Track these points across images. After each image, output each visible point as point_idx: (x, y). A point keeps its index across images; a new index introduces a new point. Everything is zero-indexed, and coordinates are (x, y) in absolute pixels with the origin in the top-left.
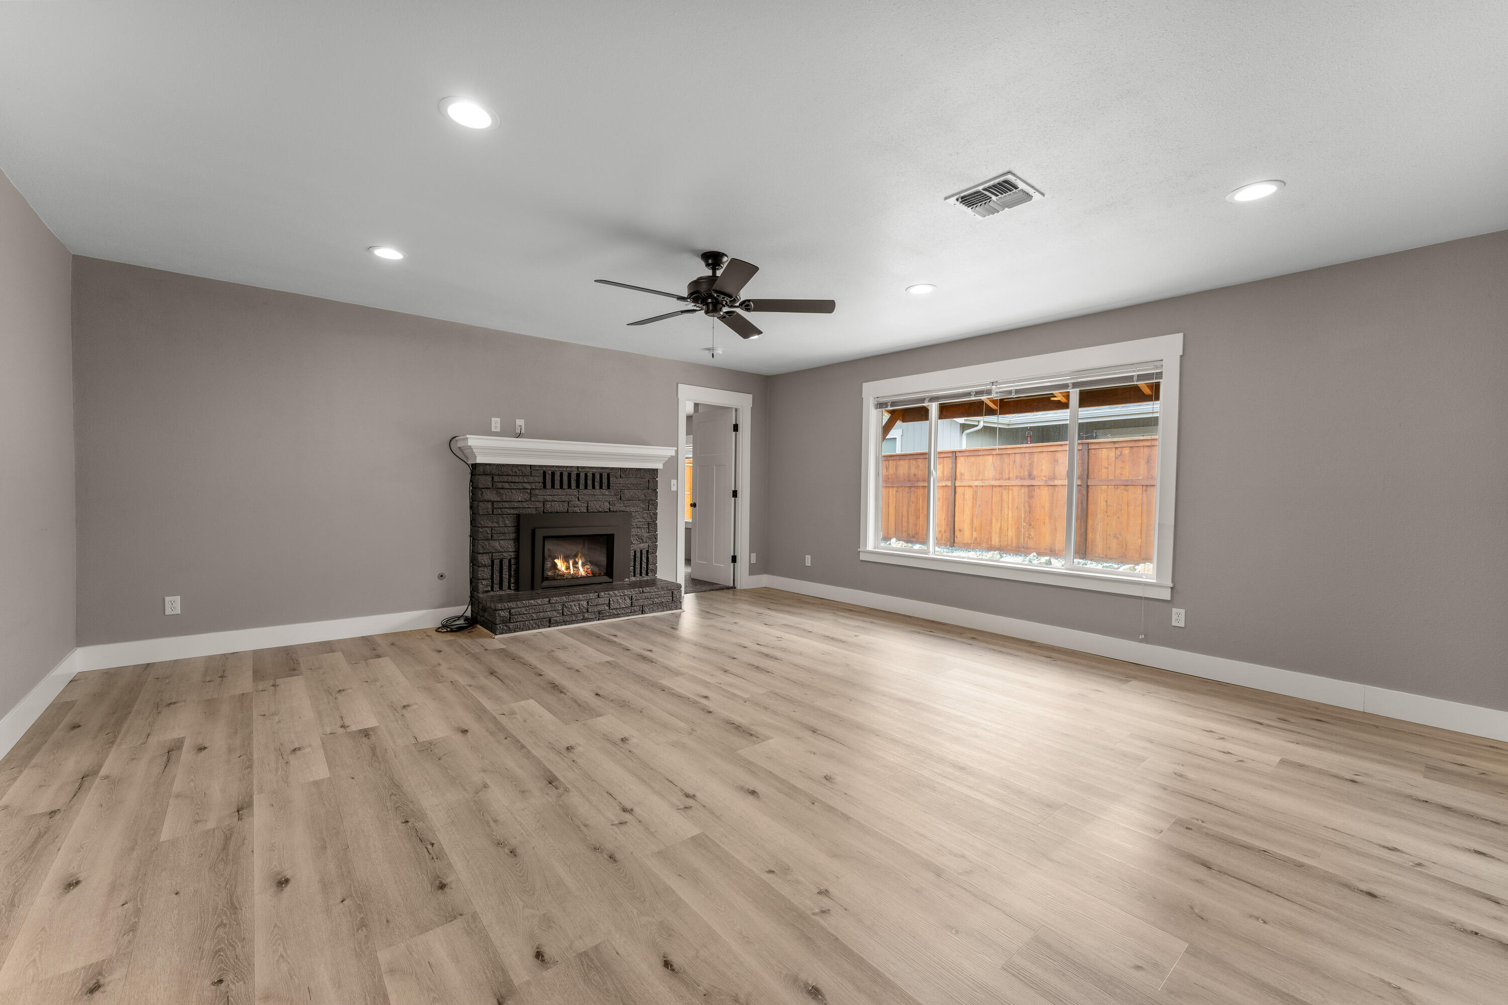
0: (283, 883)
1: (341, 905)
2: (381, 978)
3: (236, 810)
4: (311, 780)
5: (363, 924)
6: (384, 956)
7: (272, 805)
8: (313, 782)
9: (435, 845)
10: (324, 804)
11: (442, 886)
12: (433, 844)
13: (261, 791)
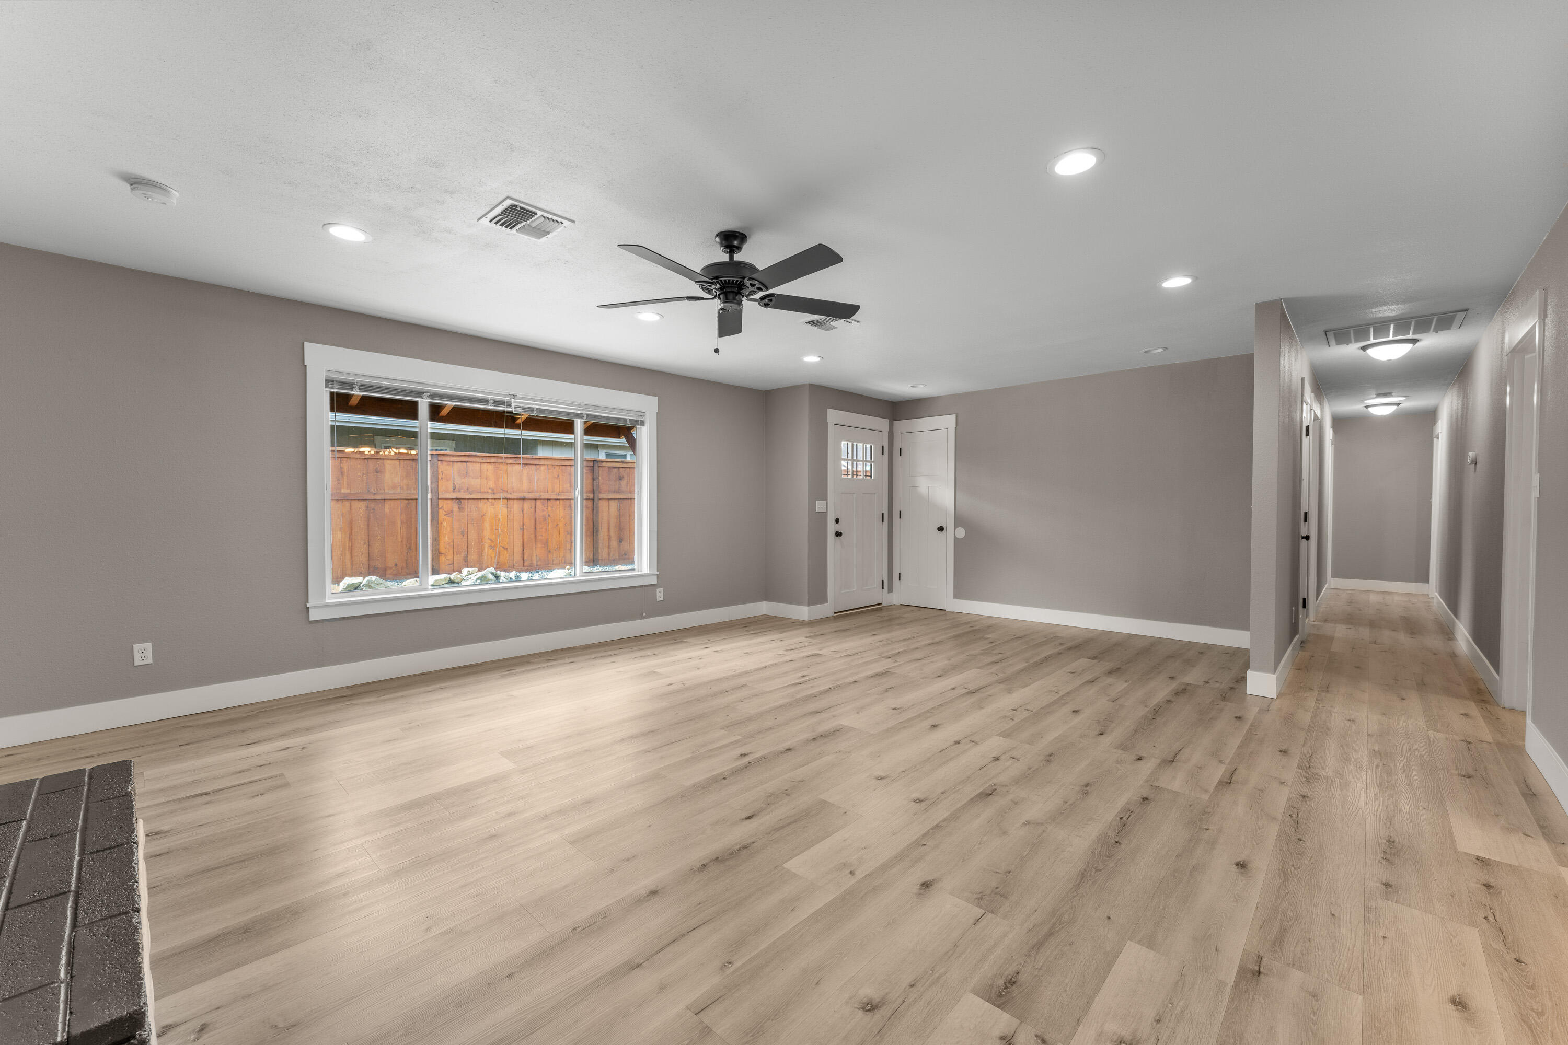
0: (1242, 865)
1: (1210, 828)
2: (1214, 792)
3: (1261, 976)
4: (1151, 954)
5: (1205, 813)
6: (1206, 797)
7: (1216, 950)
8: (1152, 949)
9: (1120, 817)
10: (1164, 908)
11: (1145, 799)
12: (1121, 818)
13: (1221, 984)
